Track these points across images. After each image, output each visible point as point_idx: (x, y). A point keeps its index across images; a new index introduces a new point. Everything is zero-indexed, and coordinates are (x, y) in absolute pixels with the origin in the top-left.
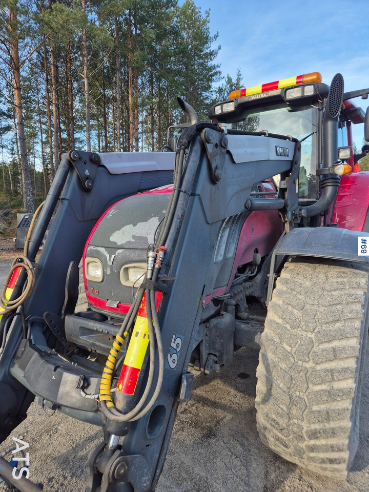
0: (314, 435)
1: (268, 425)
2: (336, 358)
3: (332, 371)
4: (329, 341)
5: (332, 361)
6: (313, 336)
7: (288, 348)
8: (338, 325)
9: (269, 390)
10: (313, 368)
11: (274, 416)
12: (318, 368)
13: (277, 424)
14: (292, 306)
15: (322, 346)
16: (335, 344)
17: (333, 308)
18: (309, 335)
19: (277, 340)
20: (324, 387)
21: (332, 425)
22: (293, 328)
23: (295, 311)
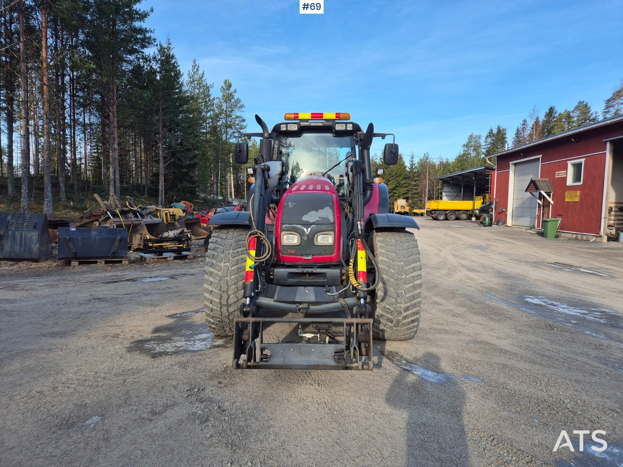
0: (407, 309)
1: (384, 314)
2: (414, 271)
3: (413, 277)
4: (410, 265)
5: (413, 272)
6: (403, 263)
7: (393, 271)
8: (412, 257)
9: (385, 294)
10: (405, 277)
11: (388, 307)
12: (407, 277)
13: (390, 310)
14: (390, 252)
15: (407, 267)
16: (413, 265)
17: (408, 250)
18: (401, 263)
19: (387, 268)
20: (411, 285)
21: (415, 301)
22: (393, 261)
23: (392, 254)
